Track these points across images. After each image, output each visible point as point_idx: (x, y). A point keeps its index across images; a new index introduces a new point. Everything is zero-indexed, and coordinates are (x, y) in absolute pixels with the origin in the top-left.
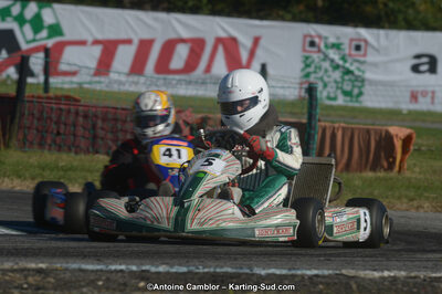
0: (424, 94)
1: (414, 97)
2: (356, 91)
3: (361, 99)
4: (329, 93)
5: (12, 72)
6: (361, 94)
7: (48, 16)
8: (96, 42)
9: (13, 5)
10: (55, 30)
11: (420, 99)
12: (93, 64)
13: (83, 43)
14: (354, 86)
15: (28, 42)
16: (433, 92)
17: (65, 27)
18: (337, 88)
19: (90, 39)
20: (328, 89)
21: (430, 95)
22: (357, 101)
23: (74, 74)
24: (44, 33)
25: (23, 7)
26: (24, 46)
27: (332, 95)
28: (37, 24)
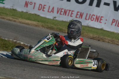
0: (31, 3)
1: (26, 4)
11: (29, 5)
16: (35, 3)
21: (33, 4)
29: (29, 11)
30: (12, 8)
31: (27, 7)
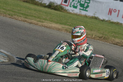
0: (115, 11)
1: (110, 12)
2: (86, 5)
3: (87, 9)
4: (74, 4)
6: (88, 6)
11: (113, 12)
14: (85, 2)
16: (119, 11)
18: (78, 2)
20: (74, 2)
21: (117, 12)
22: (85, 10)
27: (75, 5)
29: (112, 19)
30: (94, 15)
31: (111, 15)
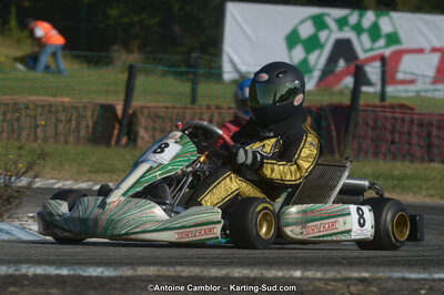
5: (349, 81)
7: (386, 25)
8: (434, 50)
9: (350, 14)
10: (393, 38)
12: (431, 72)
13: (420, 51)
15: (366, 51)
17: (403, 36)
19: (428, 48)
23: (411, 82)
24: (382, 42)
25: (361, 16)
26: (362, 55)
28: (375, 32)
